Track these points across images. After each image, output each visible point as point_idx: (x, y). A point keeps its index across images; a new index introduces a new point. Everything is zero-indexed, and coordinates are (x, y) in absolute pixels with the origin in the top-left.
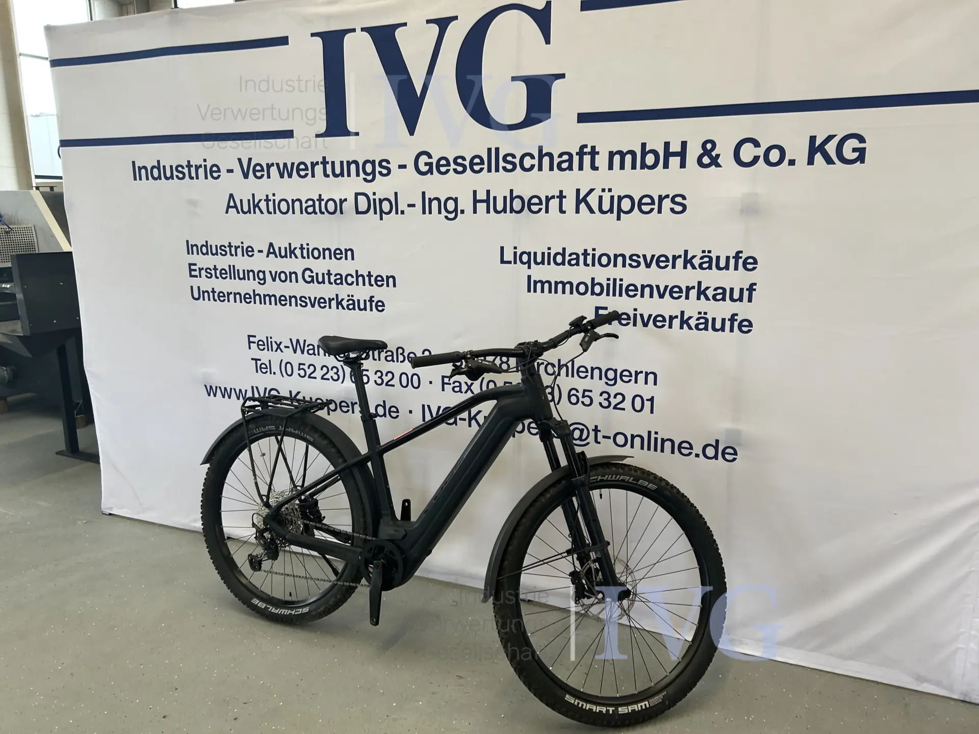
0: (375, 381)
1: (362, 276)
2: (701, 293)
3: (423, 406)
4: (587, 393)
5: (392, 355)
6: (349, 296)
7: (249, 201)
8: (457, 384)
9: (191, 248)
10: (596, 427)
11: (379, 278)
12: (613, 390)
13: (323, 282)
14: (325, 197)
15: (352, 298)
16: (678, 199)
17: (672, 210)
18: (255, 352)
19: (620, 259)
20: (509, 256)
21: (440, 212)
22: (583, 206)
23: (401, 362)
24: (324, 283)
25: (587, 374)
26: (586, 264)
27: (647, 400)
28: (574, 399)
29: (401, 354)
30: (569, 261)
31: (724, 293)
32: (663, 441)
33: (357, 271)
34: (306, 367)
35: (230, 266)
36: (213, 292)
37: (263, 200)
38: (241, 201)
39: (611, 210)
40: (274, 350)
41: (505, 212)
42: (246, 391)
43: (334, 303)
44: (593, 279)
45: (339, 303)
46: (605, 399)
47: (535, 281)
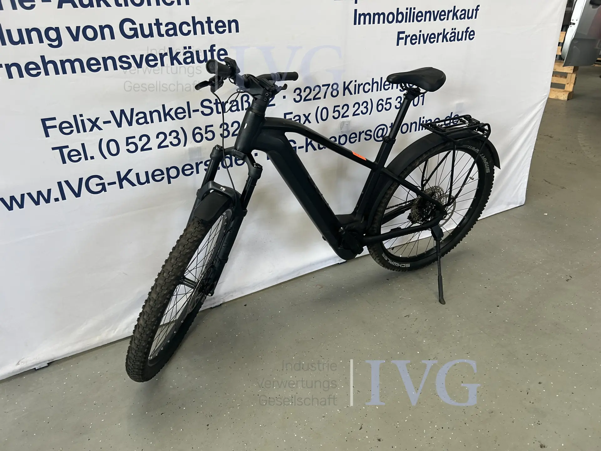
0: (222, 135)
2: (455, 14)
4: (388, 101)
8: (297, 118)
11: (220, 24)
24: (152, 36)
28: (380, 108)
29: (245, 101)
33: (193, 18)
34: (136, 140)
40: (88, 129)
43: (167, 59)
46: (400, 102)
47: (359, 14)
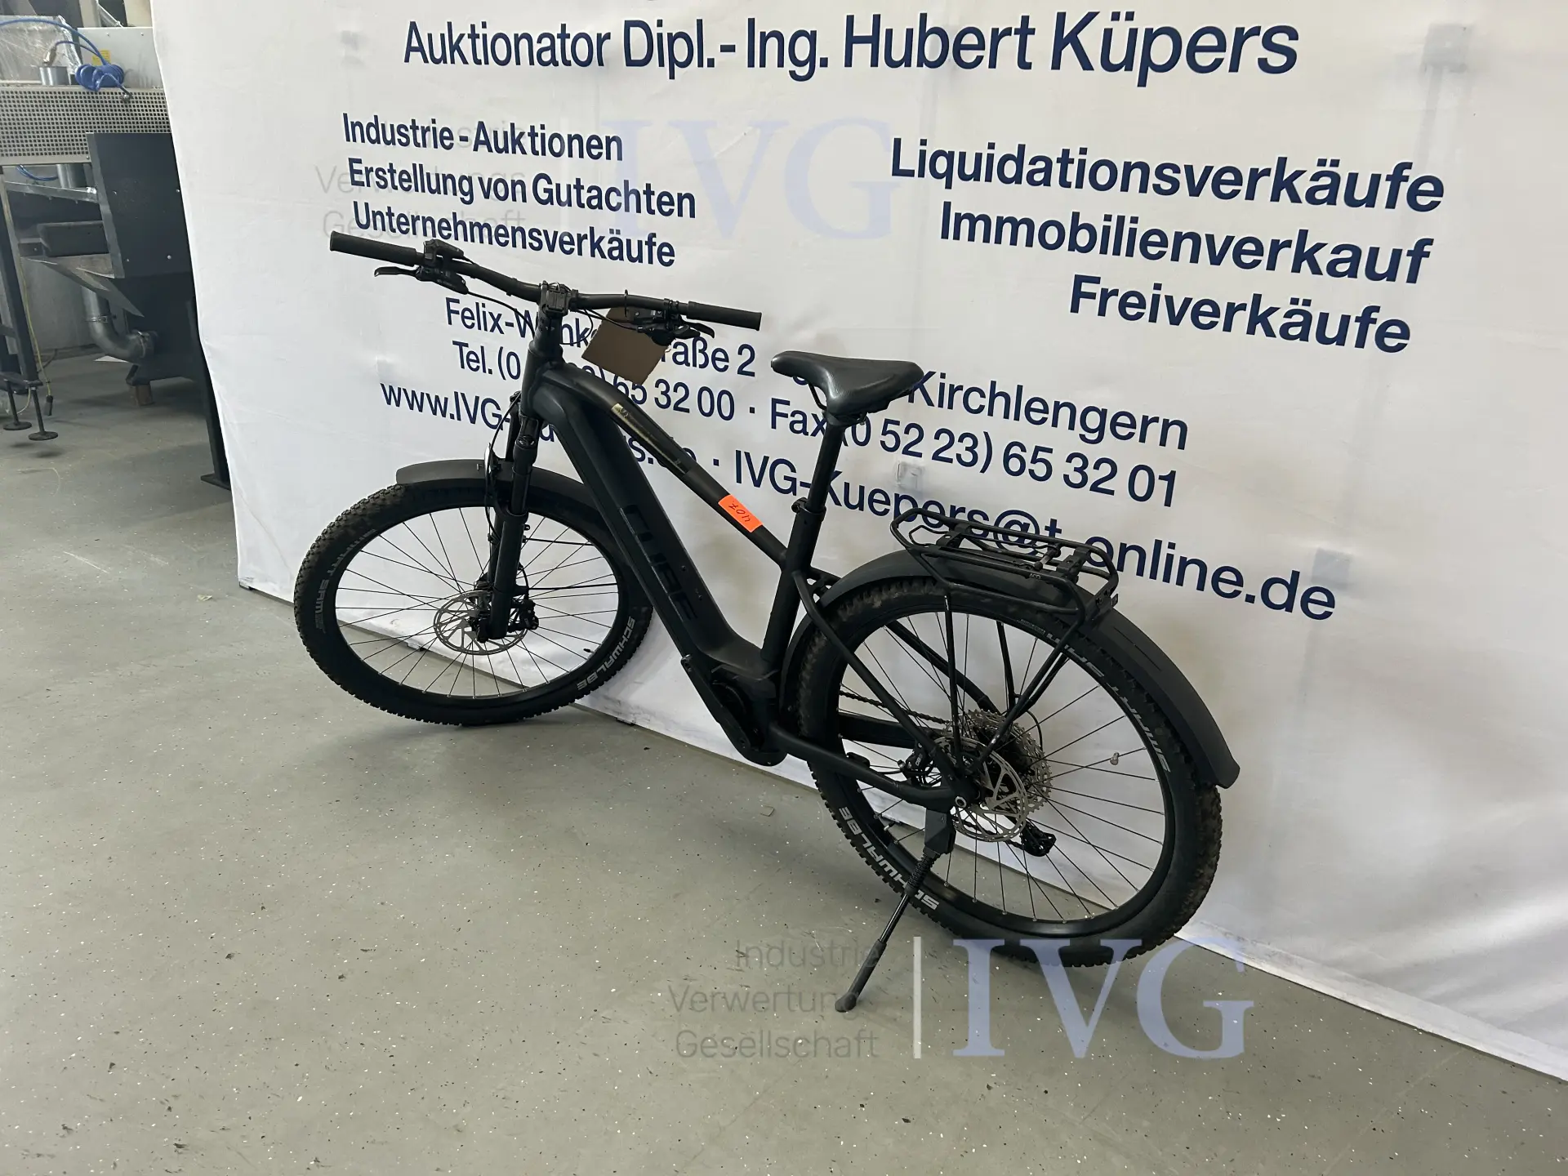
0: (656, 400)
1: (636, 192)
2: (1305, 257)
3: (738, 453)
4: (1041, 455)
5: (686, 353)
6: (612, 231)
7: (442, 36)
8: (799, 417)
9: (351, 129)
10: (1054, 522)
11: (666, 199)
12: (1093, 453)
13: (569, 202)
14: (572, 32)
15: (618, 236)
16: (1280, 39)
17: (1263, 64)
18: (458, 331)
19: (1136, 174)
20: (909, 161)
21: (781, 64)
22: (1068, 51)
23: (701, 366)
24: (570, 205)
25: (1045, 416)
26: (1064, 183)
27: (1161, 478)
28: (1015, 465)
29: (700, 351)
30: (1031, 174)
31: (1355, 261)
32: (1184, 563)
35: (414, 165)
36: (390, 214)
37: (466, 36)
38: (430, 36)
39: (1128, 64)
40: (489, 327)
41: (908, 65)
42: (446, 399)
43: (586, 245)
44: (1076, 216)
45: (595, 246)
46: (1076, 469)
47: (958, 215)
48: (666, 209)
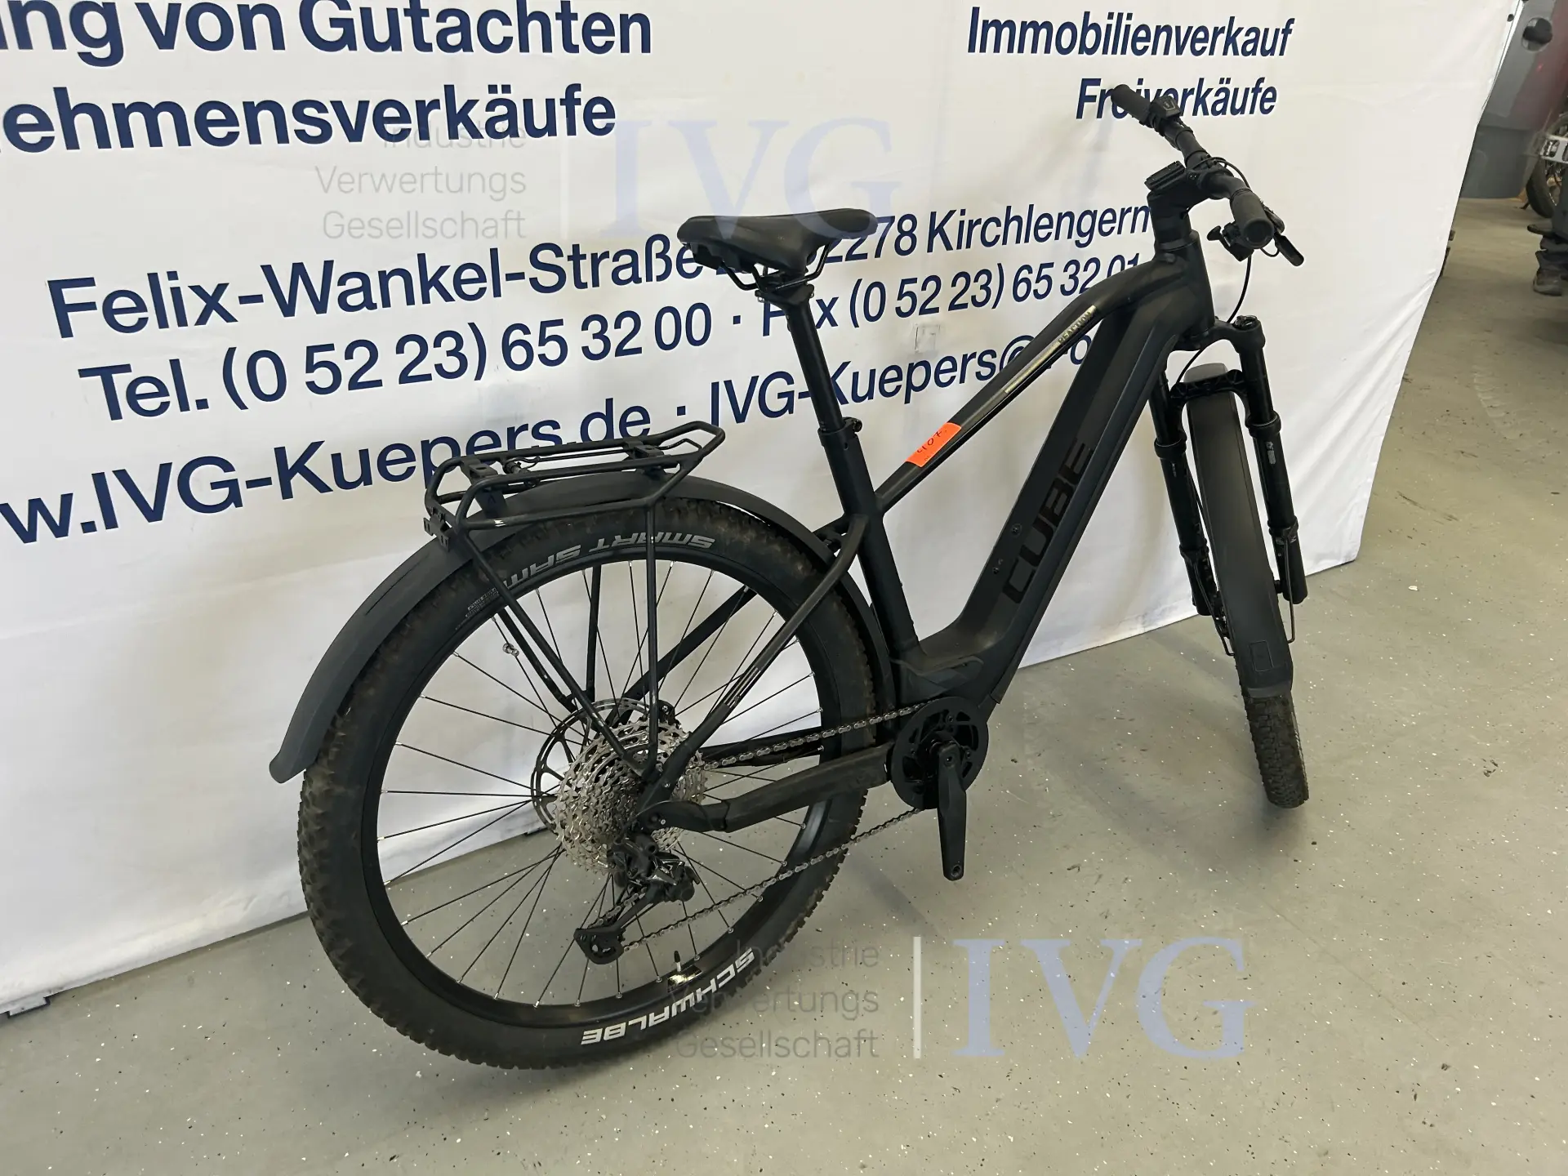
0: (586, 350)
1: (541, 17)
2: (1231, 40)
3: (715, 386)
4: (1044, 272)
5: (634, 265)
6: (492, 89)
11: (598, 25)
12: (1083, 256)
13: (394, 42)
15: (506, 96)
23: (660, 278)
24: (397, 47)
25: (1050, 230)
27: (1129, 263)
28: (1022, 289)
29: (658, 256)
31: (1256, 40)
34: (336, 356)
42: (66, 500)
43: (438, 119)
44: (1085, 16)
45: (458, 118)
46: (1070, 277)
47: (985, 22)
48: (599, 41)
